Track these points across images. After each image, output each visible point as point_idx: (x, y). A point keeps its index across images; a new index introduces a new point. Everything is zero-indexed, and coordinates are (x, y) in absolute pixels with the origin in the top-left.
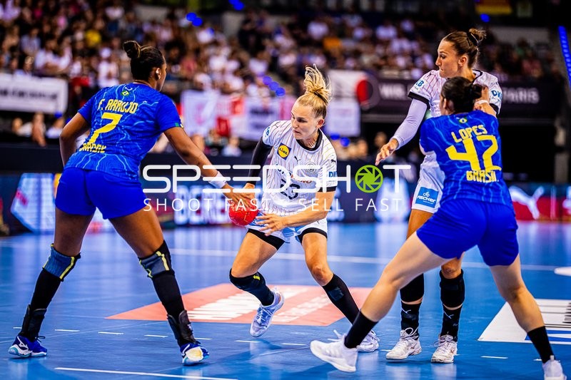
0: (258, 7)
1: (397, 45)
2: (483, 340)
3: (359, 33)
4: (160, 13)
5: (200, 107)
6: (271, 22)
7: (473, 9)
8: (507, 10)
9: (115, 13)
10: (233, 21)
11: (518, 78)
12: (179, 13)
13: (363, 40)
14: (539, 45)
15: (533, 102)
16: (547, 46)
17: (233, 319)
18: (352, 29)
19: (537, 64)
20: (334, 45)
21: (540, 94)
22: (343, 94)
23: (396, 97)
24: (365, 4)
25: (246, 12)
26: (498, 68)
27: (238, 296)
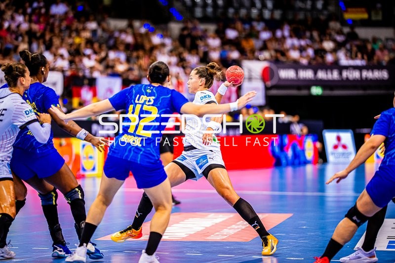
0: (193, 18)
1: (289, 42)
3: (265, 35)
4: (122, 24)
6: (202, 27)
8: (365, 16)
10: (175, 28)
14: (387, 39)
15: (384, 79)
16: (393, 40)
17: (183, 238)
18: (258, 32)
19: (386, 52)
21: (389, 73)
22: (253, 77)
23: (290, 78)
24: (267, 14)
25: (185, 22)
26: (360, 56)
27: (186, 221)
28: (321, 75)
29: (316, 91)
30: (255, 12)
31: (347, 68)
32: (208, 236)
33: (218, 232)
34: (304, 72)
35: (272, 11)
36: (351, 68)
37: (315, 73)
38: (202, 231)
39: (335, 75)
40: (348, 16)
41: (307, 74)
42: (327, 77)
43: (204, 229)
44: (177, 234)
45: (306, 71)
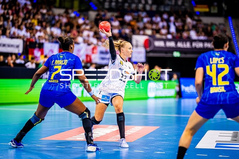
0: (103, 9)
1: (161, 24)
3: (146, 20)
4: (62, 11)
5: (79, 51)
6: (109, 15)
7: (193, 10)
8: (207, 10)
9: (44, 11)
10: (93, 14)
11: (211, 38)
12: (70, 11)
14: (220, 24)
16: (224, 25)
18: (143, 18)
22: (139, 45)
23: (161, 46)
24: (148, 8)
25: (98, 11)
26: (203, 34)
27: (95, 130)
28: (180, 45)
29: (177, 54)
30: (141, 6)
31: (195, 41)
32: (108, 138)
33: (114, 136)
34: (170, 43)
35: (151, 5)
36: (198, 41)
37: (176, 44)
38: (104, 135)
39: (188, 45)
40: (197, 10)
41: (172, 44)
42: (183, 46)
43: (106, 135)
45: (170, 42)
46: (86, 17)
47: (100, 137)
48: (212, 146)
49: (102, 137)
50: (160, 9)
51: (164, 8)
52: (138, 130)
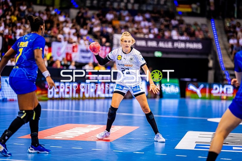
0: (85, 7)
1: (143, 24)
2: (177, 148)
3: (127, 18)
4: (43, 8)
5: (59, 49)
6: (90, 13)
7: (175, 9)
9: (23, 8)
10: (74, 12)
11: (193, 39)
12: (51, 8)
13: (128, 21)
14: (202, 25)
15: (200, 49)
16: (206, 25)
17: (71, 138)
18: (125, 17)
19: (202, 33)
20: (117, 23)
21: (203, 46)
23: (142, 46)
24: (130, 6)
25: (80, 9)
26: (185, 34)
27: (74, 129)
28: (161, 45)
29: (158, 54)
30: (123, 4)
31: (177, 41)
32: (86, 138)
33: (93, 135)
35: (133, 4)
36: (179, 41)
37: (158, 43)
38: (83, 135)
39: (169, 45)
40: (179, 9)
41: (153, 44)
42: (165, 46)
44: (67, 136)
45: (152, 42)
46: (67, 15)
47: (79, 136)
48: (191, 146)
49: (80, 136)
50: (142, 8)
51: (146, 7)
52: (118, 129)
